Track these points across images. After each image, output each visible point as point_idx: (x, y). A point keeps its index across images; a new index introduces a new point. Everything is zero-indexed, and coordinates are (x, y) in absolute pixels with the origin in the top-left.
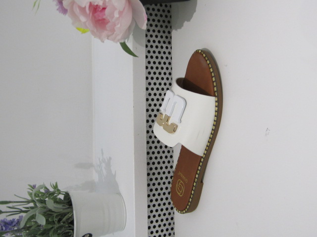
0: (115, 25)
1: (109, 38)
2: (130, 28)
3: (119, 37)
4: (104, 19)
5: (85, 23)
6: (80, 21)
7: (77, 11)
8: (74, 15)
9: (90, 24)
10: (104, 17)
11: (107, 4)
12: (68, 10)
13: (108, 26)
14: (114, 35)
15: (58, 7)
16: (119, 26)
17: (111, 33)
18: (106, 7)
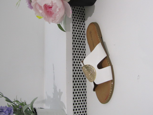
0: (56, 15)
1: (53, 22)
2: (63, 16)
3: (58, 21)
4: (51, 12)
5: (42, 13)
6: (39, 12)
7: (38, 7)
8: (36, 10)
9: (44, 14)
10: (51, 11)
11: (53, 5)
12: (34, 8)
13: (53, 16)
15: (28, 5)
16: (58, 15)
17: (54, 19)
18: (53, 6)
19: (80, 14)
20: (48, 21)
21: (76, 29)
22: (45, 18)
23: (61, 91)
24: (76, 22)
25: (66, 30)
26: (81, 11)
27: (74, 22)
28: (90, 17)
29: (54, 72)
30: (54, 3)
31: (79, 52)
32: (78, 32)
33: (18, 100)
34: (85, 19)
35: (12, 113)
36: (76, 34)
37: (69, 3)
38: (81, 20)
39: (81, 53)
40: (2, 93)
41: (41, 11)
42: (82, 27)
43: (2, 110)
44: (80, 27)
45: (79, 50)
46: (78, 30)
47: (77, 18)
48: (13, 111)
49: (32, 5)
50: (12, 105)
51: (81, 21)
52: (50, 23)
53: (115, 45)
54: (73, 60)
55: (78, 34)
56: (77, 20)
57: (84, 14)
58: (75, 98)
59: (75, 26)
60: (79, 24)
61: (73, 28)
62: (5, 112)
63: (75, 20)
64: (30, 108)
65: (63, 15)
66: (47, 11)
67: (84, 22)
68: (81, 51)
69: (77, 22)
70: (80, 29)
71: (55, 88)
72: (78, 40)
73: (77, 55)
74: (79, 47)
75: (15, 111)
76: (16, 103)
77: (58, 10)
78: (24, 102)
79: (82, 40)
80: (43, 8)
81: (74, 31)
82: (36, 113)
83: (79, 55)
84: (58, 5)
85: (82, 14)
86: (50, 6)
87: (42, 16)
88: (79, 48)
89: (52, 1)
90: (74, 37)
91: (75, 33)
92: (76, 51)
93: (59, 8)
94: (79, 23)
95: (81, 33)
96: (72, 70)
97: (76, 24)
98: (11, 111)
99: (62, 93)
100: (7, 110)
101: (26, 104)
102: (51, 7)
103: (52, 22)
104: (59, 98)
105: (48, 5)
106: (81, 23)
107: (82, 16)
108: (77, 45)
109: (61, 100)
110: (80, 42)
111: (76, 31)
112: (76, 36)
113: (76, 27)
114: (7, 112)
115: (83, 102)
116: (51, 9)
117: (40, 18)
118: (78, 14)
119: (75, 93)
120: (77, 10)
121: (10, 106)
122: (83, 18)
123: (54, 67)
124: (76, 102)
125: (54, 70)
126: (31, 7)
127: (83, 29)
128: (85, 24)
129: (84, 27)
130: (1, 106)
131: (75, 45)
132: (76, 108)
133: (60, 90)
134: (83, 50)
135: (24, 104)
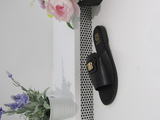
0: (67, 14)
2: (72, 16)
3: (68, 20)
4: (61, 12)
5: (54, 13)
6: (51, 12)
7: (50, 8)
8: (48, 9)
9: (56, 14)
13: (64, 15)
14: (66, 19)
15: (41, 5)
16: (68, 15)
17: (64, 18)
18: (64, 6)
19: (87, 13)
20: (59, 20)
21: (83, 27)
22: (56, 17)
23: (70, 83)
24: (83, 21)
25: (74, 27)
26: (88, 10)
27: (81, 20)
28: (96, 15)
29: (63, 66)
30: (65, 4)
31: (86, 48)
32: (85, 29)
33: (32, 89)
34: (91, 18)
35: (28, 100)
36: (84, 32)
37: (78, 3)
38: (88, 18)
39: (88, 49)
40: (18, 83)
41: (53, 11)
42: (89, 25)
43: (19, 97)
44: (87, 25)
45: (86, 46)
46: (85, 28)
47: (85, 17)
48: (28, 98)
49: (45, 5)
50: (27, 94)
51: (88, 20)
52: (60, 22)
53: (118, 41)
54: (81, 55)
55: (85, 31)
56: (85, 18)
57: (91, 13)
58: (82, 90)
59: (82, 24)
60: (86, 23)
61: (80, 26)
62: (22, 99)
63: (82, 18)
64: (43, 97)
65: (72, 14)
66: (59, 10)
67: (90, 20)
68: (88, 47)
69: (85, 20)
70: (87, 26)
71: (64, 80)
72: (85, 37)
73: (84, 51)
74: (86, 43)
75: (30, 99)
76: (31, 92)
77: (68, 10)
78: (37, 91)
79: (88, 37)
80: (55, 8)
81: (81, 28)
82: (49, 101)
83: (86, 51)
84: (69, 6)
85: (89, 13)
86: (61, 7)
87: (54, 15)
88: (86, 45)
89: (63, 3)
90: (82, 34)
91: (82, 31)
92: (83, 47)
93: (69, 8)
94: (86, 21)
95: (88, 31)
96: (80, 65)
97: (83, 22)
98: (27, 99)
99: (71, 84)
100: (24, 97)
101: (39, 93)
102: (63, 8)
103: (62, 21)
104: (67, 89)
105: (60, 6)
106: (88, 21)
107: (89, 14)
108: (84, 41)
109: (70, 91)
110: (87, 39)
111: (84, 28)
112: (84, 33)
113: (84, 25)
114: (24, 99)
115: (89, 94)
116: (62, 9)
117: (52, 17)
118: (85, 13)
119: (82, 85)
120: (84, 9)
121: (26, 94)
122: (90, 17)
123: (62, 62)
124: (84, 93)
125: (62, 63)
126: (44, 7)
127: (89, 27)
128: (91, 22)
129: (90, 25)
130: (19, 94)
131: (83, 42)
132: (84, 98)
133: (68, 82)
134: (90, 46)
135: (37, 93)
